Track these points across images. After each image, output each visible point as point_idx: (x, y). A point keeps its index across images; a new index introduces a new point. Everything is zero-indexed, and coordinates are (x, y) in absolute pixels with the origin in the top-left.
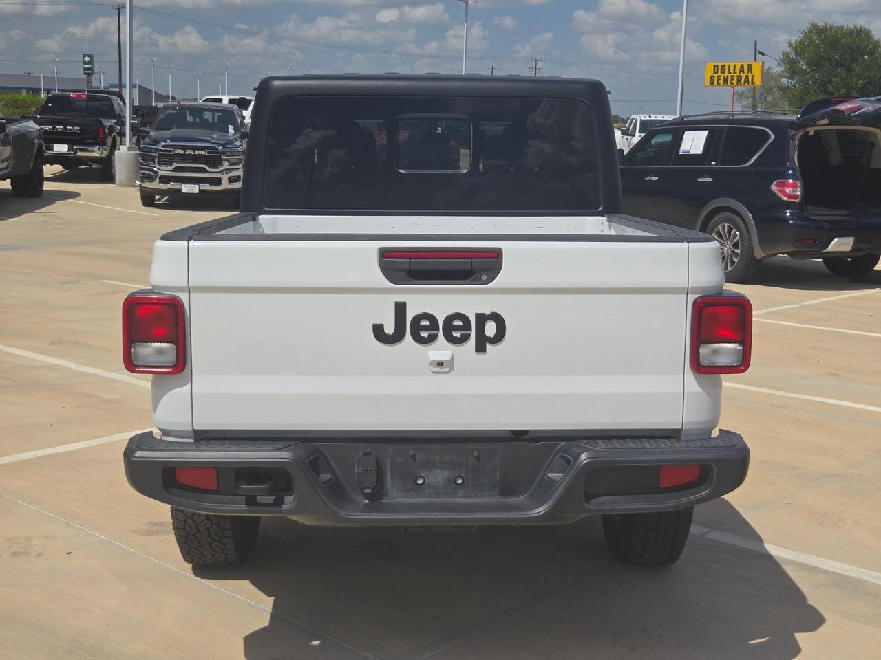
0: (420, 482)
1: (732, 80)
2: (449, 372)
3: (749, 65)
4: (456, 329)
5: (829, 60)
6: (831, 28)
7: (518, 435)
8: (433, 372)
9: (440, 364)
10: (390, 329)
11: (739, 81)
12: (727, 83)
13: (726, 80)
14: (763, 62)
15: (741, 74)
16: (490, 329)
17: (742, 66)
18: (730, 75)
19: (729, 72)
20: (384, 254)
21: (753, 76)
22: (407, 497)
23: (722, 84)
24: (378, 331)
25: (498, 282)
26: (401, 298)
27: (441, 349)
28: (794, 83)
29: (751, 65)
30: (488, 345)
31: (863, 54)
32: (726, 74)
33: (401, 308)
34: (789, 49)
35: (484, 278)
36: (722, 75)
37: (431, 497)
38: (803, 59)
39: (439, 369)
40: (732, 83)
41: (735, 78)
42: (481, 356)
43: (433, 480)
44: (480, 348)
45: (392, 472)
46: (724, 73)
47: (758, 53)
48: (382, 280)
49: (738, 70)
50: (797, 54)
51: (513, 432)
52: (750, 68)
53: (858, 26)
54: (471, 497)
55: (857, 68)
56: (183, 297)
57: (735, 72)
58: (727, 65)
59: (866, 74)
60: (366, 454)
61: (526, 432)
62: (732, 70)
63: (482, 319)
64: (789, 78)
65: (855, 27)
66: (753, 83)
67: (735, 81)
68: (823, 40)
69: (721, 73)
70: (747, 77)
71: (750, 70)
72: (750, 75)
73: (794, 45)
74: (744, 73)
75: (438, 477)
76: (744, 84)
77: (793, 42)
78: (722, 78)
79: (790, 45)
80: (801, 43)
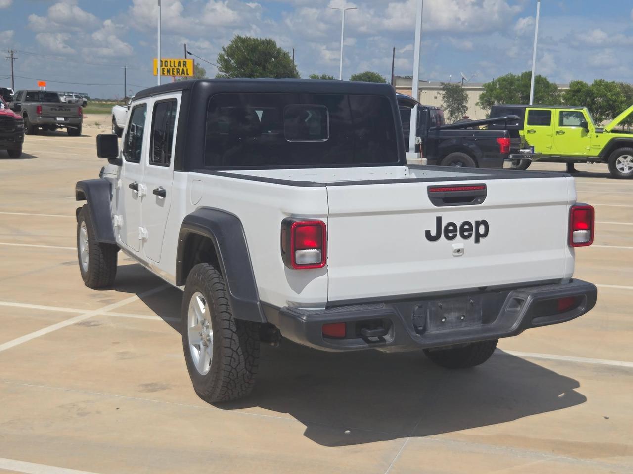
0: (443, 320)
1: (173, 71)
2: (461, 256)
3: (184, 62)
4: (466, 230)
5: (251, 60)
6: (250, 39)
7: (482, 290)
8: (454, 256)
9: (459, 251)
10: (433, 233)
11: (178, 72)
12: (170, 74)
13: (168, 71)
14: (194, 60)
15: (179, 67)
16: (482, 229)
17: (179, 62)
18: (171, 68)
19: (171, 66)
20: (431, 189)
21: (187, 69)
22: (437, 330)
23: (166, 74)
24: (428, 233)
25: (486, 202)
26: (439, 214)
27: (459, 243)
28: (229, 75)
29: (185, 62)
30: (480, 239)
31: (272, 57)
32: (169, 67)
33: (439, 220)
34: (223, 53)
35: (479, 201)
36: (166, 68)
37: (449, 329)
38: (233, 59)
39: (457, 254)
40: (173, 73)
41: (175, 70)
42: (477, 245)
43: (450, 319)
44: (477, 241)
45: (430, 316)
46: (167, 66)
47: (187, 53)
48: (429, 205)
49: (176, 64)
50: (228, 55)
51: (480, 288)
52: (185, 64)
53: (268, 39)
54: (468, 327)
55: (269, 67)
56: (324, 220)
57: (174, 66)
58: (168, 60)
59: (275, 70)
60: (420, 307)
61: (485, 288)
62: (172, 65)
63: (478, 224)
64: (225, 72)
65: (266, 40)
66: (187, 74)
67: (175, 72)
68: (246, 47)
69: (165, 66)
70: (183, 70)
71: (185, 65)
72: (185, 68)
73: (226, 50)
74: (181, 67)
75: (452, 316)
76: (182, 74)
77: (225, 47)
78: (166, 70)
79: (224, 50)
80: (231, 48)
